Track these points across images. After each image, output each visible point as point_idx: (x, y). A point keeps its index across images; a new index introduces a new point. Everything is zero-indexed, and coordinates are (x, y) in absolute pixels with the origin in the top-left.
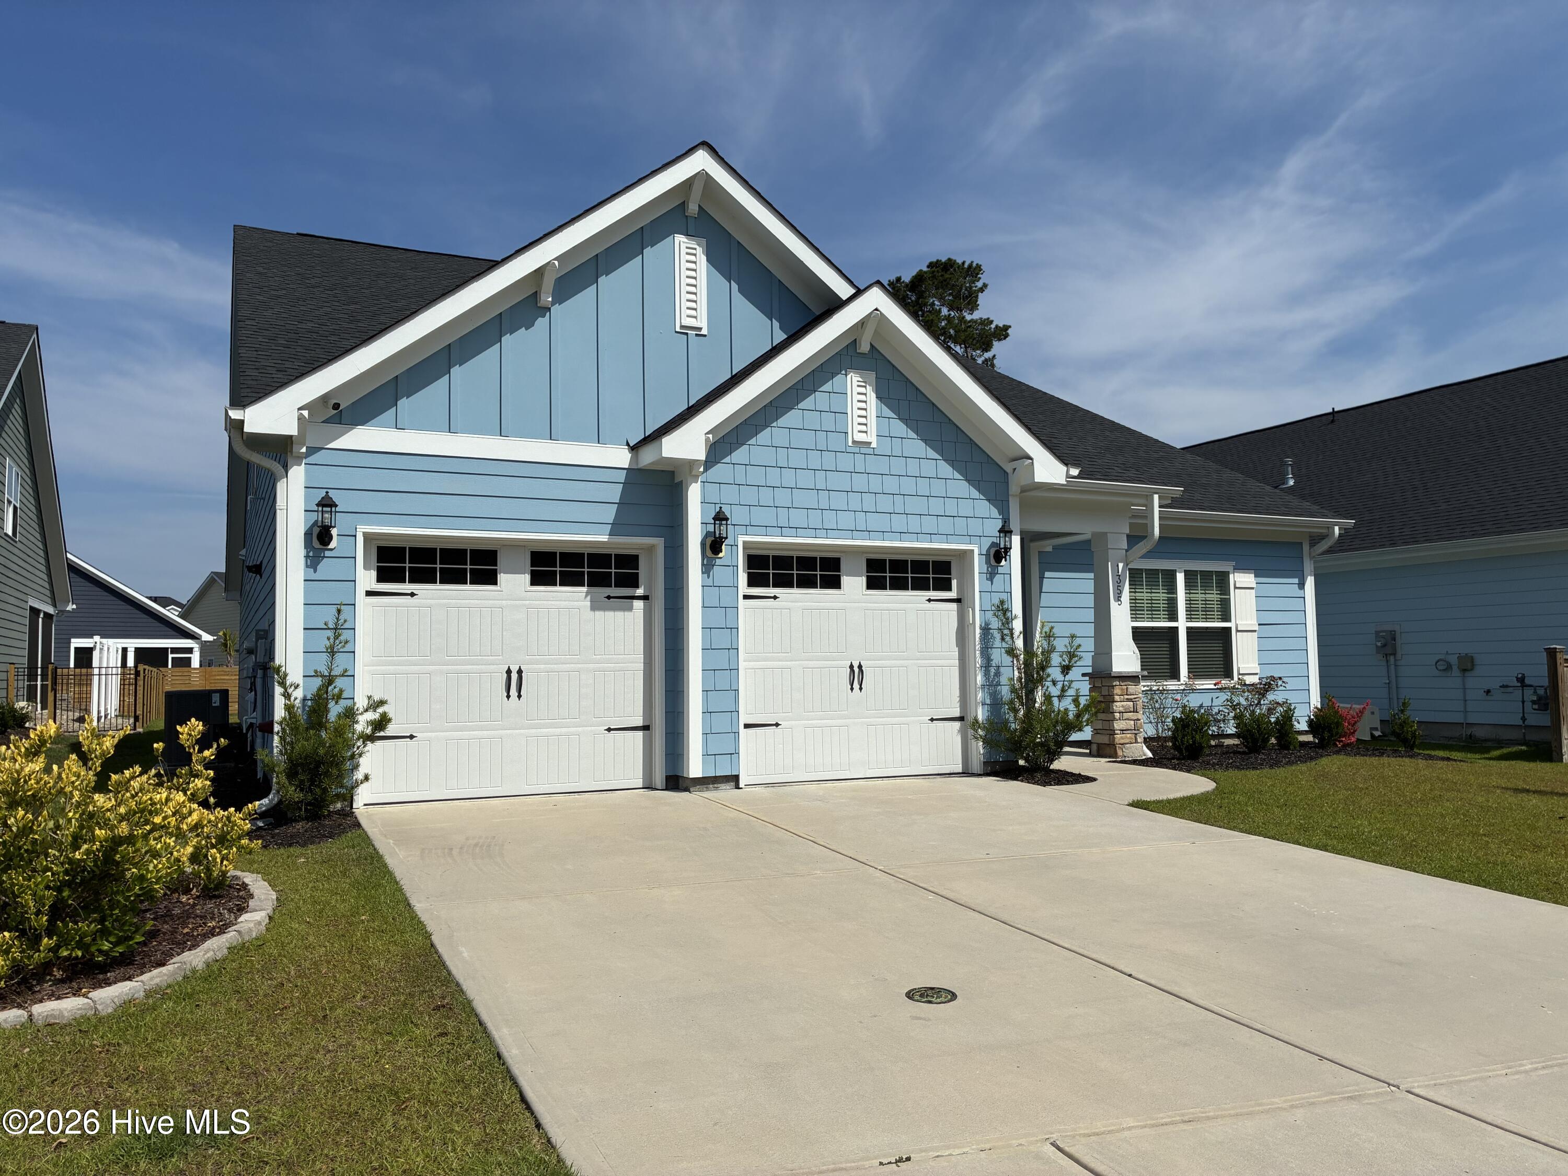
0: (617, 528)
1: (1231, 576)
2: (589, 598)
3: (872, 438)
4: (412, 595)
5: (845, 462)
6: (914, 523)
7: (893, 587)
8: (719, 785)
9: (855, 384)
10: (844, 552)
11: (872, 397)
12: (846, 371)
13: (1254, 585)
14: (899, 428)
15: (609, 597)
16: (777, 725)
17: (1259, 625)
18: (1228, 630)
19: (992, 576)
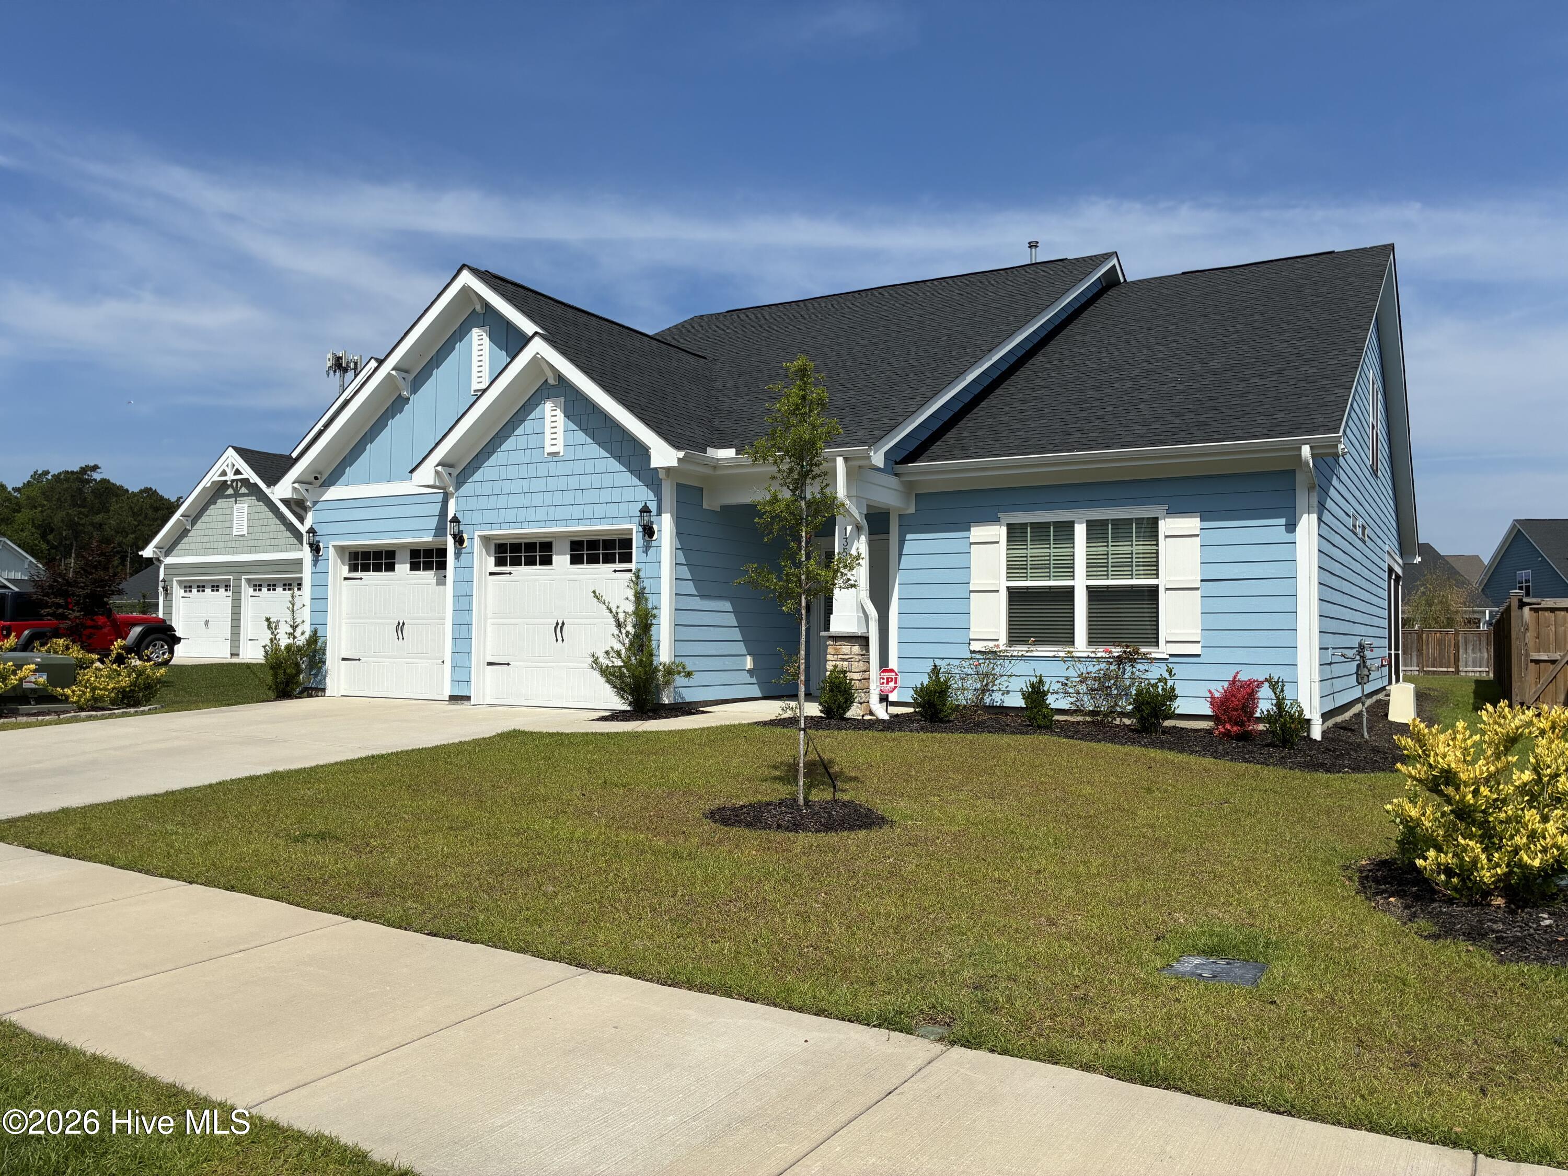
0: (438, 531)
1: (1161, 523)
2: (435, 577)
3: (562, 449)
4: (362, 579)
5: (543, 470)
7: (588, 562)
8: (462, 702)
9: (550, 409)
10: (555, 537)
11: (561, 417)
12: (543, 402)
13: (1199, 532)
14: (581, 437)
16: (508, 664)
17: (1202, 580)
18: (1155, 587)
19: (647, 548)
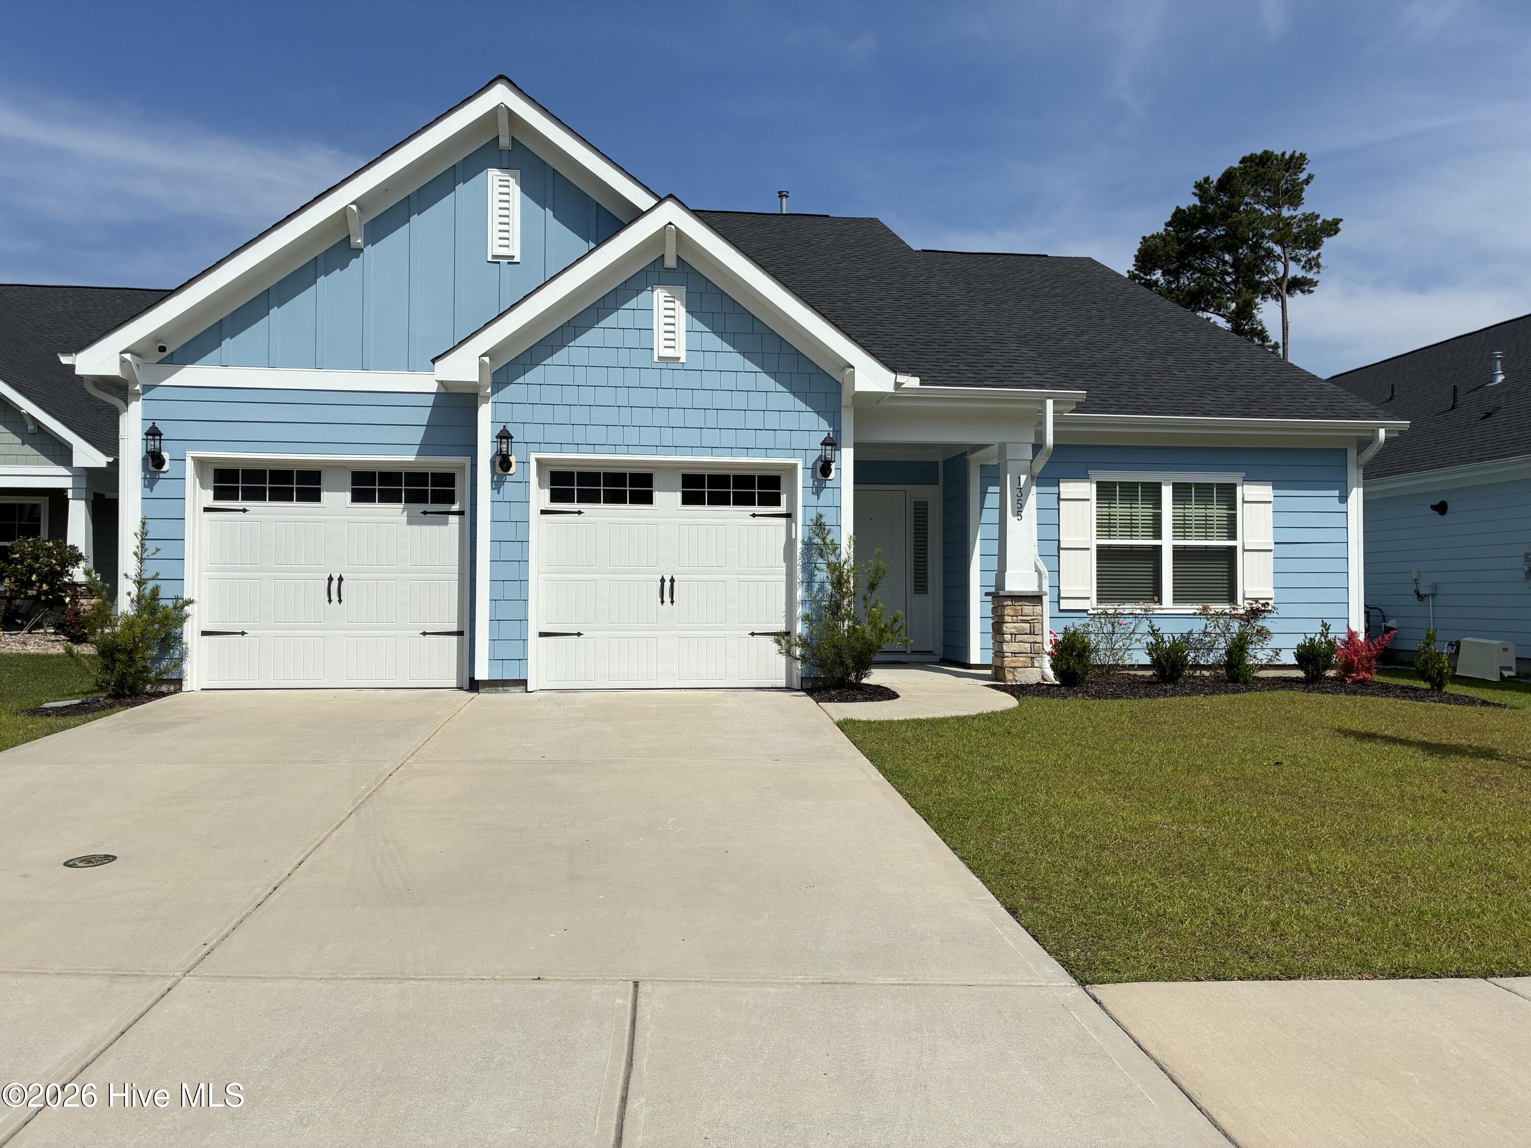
0: (425, 448)
1: (1239, 489)
2: (405, 513)
3: (682, 354)
4: (244, 511)
5: (649, 378)
6: (728, 438)
7: (712, 502)
8: (509, 688)
9: (662, 299)
10: (657, 467)
11: (681, 311)
12: (652, 288)
13: (1271, 499)
14: (713, 341)
15: (425, 513)
16: (579, 634)
17: (1275, 543)
18: (1234, 549)
19: (818, 490)
